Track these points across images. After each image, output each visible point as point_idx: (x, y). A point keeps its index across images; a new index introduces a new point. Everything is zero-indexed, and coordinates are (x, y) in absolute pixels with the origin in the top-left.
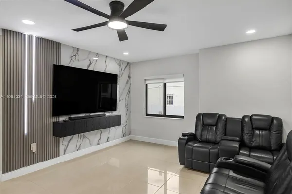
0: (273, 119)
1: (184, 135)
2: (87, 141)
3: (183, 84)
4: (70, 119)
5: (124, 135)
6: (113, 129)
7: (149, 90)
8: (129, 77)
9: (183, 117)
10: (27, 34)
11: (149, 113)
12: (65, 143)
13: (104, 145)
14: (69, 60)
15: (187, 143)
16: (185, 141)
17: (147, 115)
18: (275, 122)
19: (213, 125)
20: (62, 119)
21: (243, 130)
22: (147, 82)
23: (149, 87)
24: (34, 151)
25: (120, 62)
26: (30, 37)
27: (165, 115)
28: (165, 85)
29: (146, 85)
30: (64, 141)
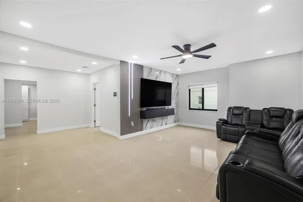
0: (286, 110)
1: (219, 120)
2: (156, 123)
3: (217, 88)
4: (148, 109)
5: (175, 122)
6: (169, 117)
7: (191, 93)
8: (178, 84)
9: (217, 110)
10: (129, 62)
11: (191, 108)
12: (146, 123)
13: (164, 127)
14: (147, 75)
15: (222, 125)
16: (221, 124)
17: (190, 109)
18: (288, 112)
19: (240, 115)
20: (144, 109)
21: (262, 117)
22: (190, 88)
23: (191, 91)
24: (133, 125)
25: (173, 75)
26: (131, 64)
27: (203, 109)
28: (203, 89)
29: (190, 90)
30: (145, 121)
